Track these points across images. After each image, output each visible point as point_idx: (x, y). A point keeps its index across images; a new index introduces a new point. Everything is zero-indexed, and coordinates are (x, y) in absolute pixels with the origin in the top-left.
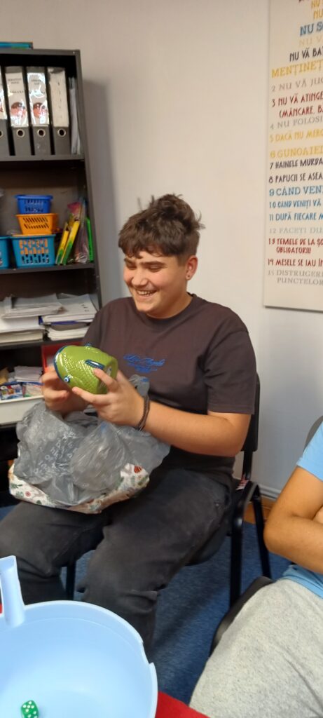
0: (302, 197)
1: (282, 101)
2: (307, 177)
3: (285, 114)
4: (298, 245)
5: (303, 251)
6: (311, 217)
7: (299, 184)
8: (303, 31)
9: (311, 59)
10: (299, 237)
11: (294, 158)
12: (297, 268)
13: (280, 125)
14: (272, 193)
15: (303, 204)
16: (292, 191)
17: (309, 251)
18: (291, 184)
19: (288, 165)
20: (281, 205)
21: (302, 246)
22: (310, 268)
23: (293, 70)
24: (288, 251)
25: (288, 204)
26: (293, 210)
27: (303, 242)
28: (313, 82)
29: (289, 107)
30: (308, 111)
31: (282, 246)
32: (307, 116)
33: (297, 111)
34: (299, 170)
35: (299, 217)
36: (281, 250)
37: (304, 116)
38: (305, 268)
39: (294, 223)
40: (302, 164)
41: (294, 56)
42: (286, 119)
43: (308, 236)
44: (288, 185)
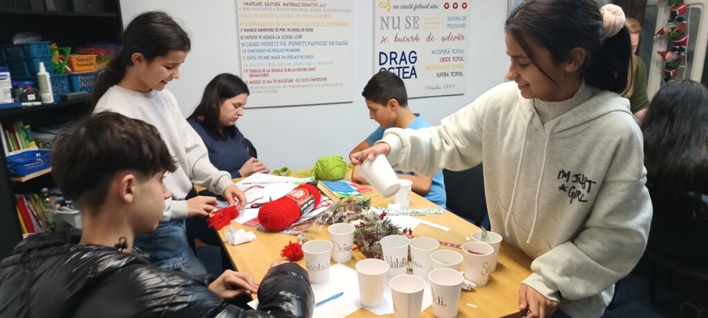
0: (261, 47)
2: (262, 37)
3: (247, 4)
4: (261, 73)
5: (264, 75)
6: (267, 57)
7: (258, 40)
10: (261, 68)
11: (254, 27)
12: (262, 85)
13: (244, 9)
14: (243, 45)
15: (262, 51)
16: (255, 44)
17: (268, 75)
18: (254, 41)
19: (251, 30)
20: (249, 51)
21: (264, 73)
22: (269, 84)
24: (256, 76)
25: (253, 51)
26: (257, 54)
27: (264, 70)
31: (253, 73)
32: (260, 7)
34: (258, 34)
35: (260, 58)
36: (252, 76)
37: (258, 6)
38: (266, 85)
39: (258, 61)
40: (259, 30)
42: (247, 6)
43: (267, 68)
44: (252, 41)
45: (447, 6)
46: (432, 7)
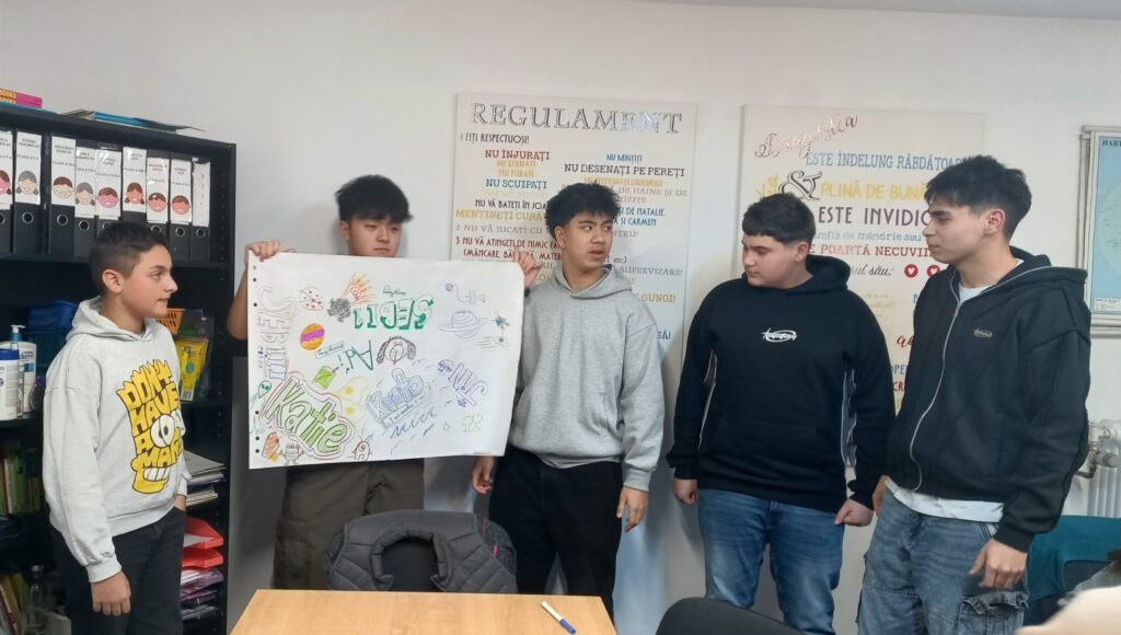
1: (467, 241)
3: (470, 252)
8: (489, 183)
9: (497, 208)
23: (479, 214)
28: (500, 229)
29: (474, 247)
30: (494, 254)
32: (494, 259)
33: (483, 253)
37: (490, 259)
41: (479, 203)
45: (911, 271)
46: (872, 272)
